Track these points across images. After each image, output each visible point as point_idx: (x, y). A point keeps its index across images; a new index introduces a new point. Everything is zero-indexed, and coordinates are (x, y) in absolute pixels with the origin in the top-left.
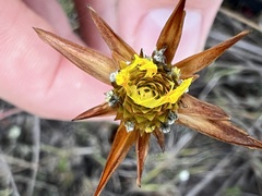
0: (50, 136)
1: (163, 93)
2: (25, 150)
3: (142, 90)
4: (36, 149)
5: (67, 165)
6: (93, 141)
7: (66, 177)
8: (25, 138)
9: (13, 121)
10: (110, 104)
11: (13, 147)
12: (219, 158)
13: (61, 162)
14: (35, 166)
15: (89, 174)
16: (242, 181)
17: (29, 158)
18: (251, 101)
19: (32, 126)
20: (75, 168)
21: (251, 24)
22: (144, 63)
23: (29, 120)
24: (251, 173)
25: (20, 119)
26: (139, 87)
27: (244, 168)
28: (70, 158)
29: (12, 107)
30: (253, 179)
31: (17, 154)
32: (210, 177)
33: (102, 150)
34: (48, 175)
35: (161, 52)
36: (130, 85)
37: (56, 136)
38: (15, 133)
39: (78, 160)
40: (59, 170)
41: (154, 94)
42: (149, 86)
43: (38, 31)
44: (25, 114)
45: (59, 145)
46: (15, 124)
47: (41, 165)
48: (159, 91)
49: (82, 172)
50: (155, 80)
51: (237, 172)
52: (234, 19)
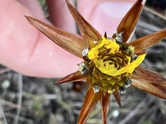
0: (29, 87)
1: (122, 65)
2: (13, 96)
3: (107, 63)
4: (20, 95)
5: (40, 106)
6: (57, 90)
7: (39, 113)
8: (13, 88)
9: (5, 77)
10: (82, 73)
11: (5, 93)
12: (139, 102)
13: (36, 104)
14: (19, 106)
15: (54, 111)
16: (153, 117)
17: (15, 101)
18: (160, 65)
19: (18, 80)
20: (45, 107)
21: (160, 15)
22: (110, 43)
23: (15, 76)
24: (159, 111)
25: (9, 76)
26: (105, 60)
27: (154, 108)
28: (42, 101)
29: (5, 67)
30: (160, 115)
31: (7, 99)
32: (132, 114)
33: (63, 96)
34: (28, 112)
35: (120, 35)
36: (98, 59)
37: (33, 87)
38: (6, 84)
39: (47, 103)
40: (35, 108)
41: (116, 66)
42: (112, 60)
43: (28, 18)
44: (13, 72)
45: (35, 93)
46: (6, 79)
47: (23, 105)
48: (119, 64)
49: (50, 110)
50: (116, 55)
51: (150, 111)
52: (149, 12)
